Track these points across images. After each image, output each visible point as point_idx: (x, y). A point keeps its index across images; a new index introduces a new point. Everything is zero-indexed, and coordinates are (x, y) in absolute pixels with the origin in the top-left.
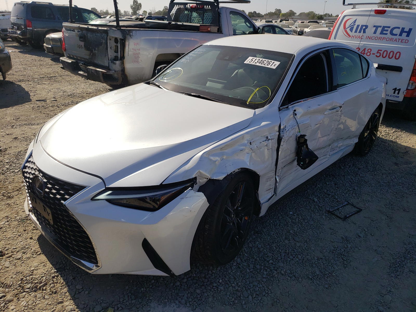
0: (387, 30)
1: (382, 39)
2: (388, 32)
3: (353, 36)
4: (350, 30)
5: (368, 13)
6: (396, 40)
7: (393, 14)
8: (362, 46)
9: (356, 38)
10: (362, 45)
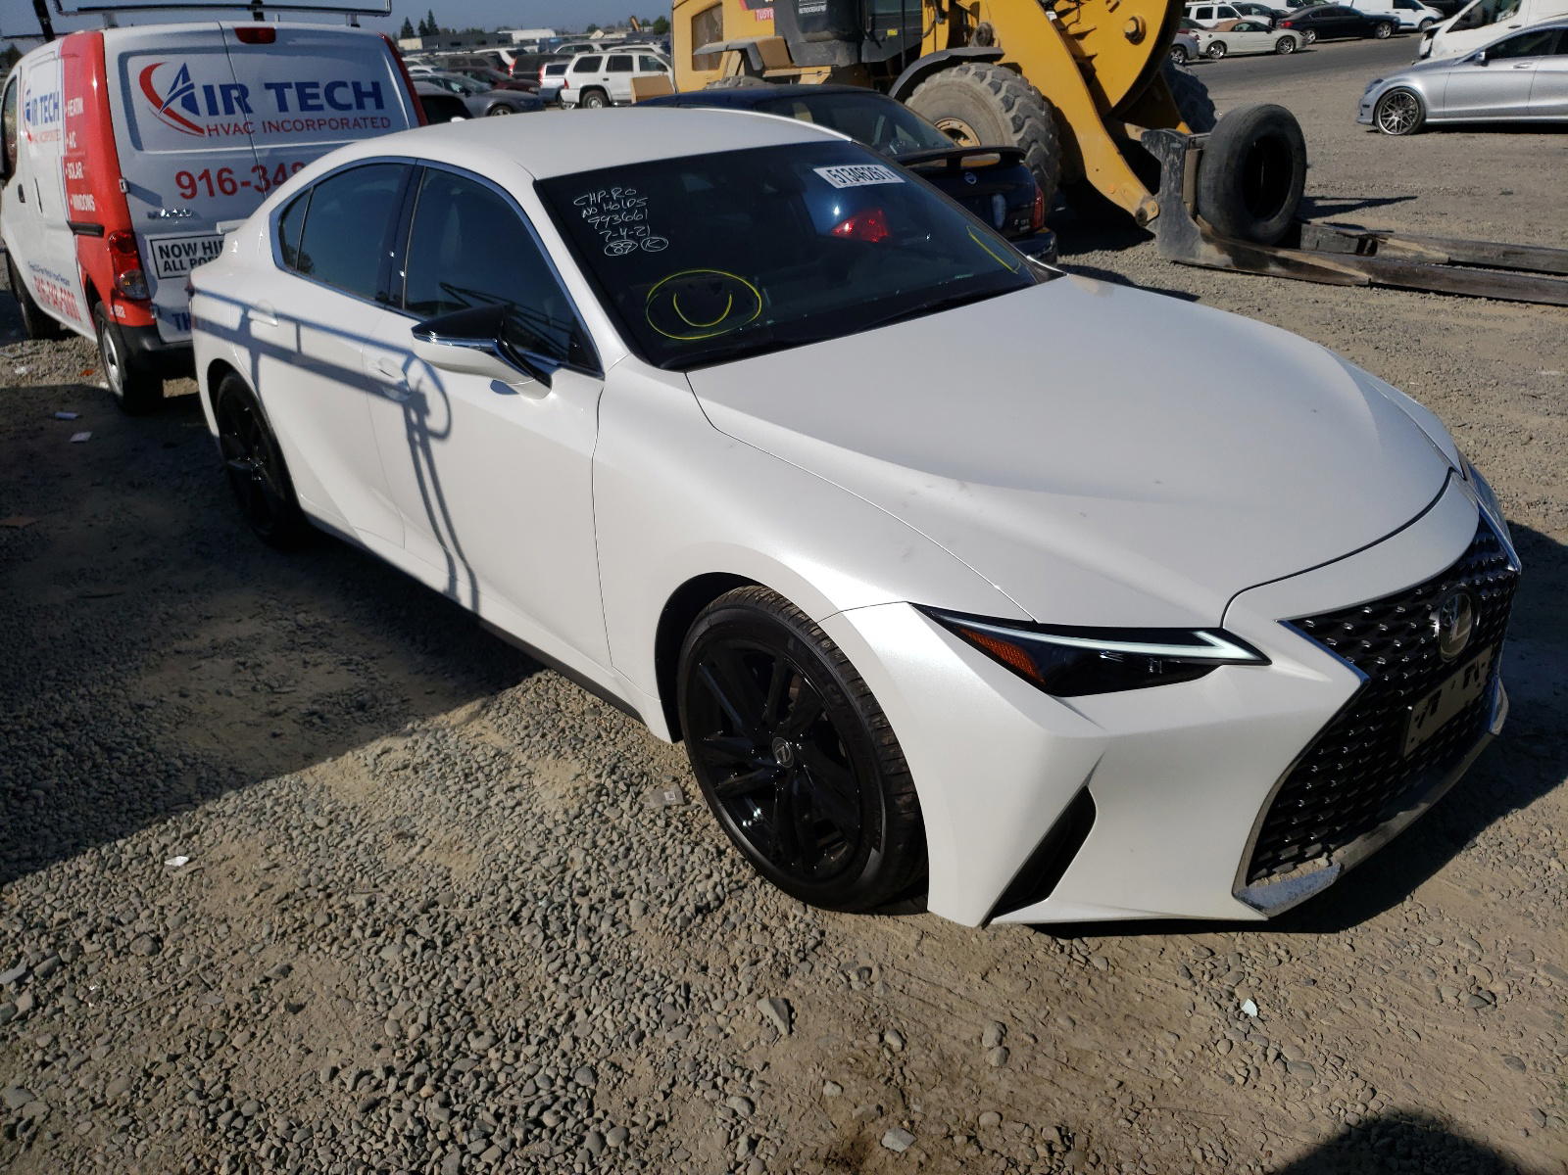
0: (316, 96)
1: (316, 126)
2: (322, 100)
3: (212, 127)
4: (183, 105)
5: (217, 42)
6: (356, 123)
7: (300, 41)
8: (267, 158)
9: (227, 133)
10: (266, 154)
